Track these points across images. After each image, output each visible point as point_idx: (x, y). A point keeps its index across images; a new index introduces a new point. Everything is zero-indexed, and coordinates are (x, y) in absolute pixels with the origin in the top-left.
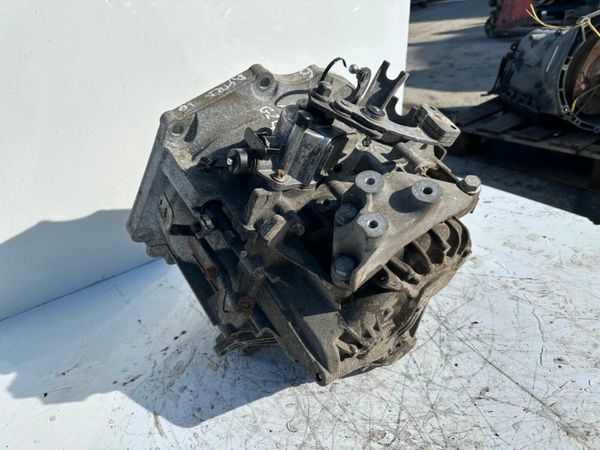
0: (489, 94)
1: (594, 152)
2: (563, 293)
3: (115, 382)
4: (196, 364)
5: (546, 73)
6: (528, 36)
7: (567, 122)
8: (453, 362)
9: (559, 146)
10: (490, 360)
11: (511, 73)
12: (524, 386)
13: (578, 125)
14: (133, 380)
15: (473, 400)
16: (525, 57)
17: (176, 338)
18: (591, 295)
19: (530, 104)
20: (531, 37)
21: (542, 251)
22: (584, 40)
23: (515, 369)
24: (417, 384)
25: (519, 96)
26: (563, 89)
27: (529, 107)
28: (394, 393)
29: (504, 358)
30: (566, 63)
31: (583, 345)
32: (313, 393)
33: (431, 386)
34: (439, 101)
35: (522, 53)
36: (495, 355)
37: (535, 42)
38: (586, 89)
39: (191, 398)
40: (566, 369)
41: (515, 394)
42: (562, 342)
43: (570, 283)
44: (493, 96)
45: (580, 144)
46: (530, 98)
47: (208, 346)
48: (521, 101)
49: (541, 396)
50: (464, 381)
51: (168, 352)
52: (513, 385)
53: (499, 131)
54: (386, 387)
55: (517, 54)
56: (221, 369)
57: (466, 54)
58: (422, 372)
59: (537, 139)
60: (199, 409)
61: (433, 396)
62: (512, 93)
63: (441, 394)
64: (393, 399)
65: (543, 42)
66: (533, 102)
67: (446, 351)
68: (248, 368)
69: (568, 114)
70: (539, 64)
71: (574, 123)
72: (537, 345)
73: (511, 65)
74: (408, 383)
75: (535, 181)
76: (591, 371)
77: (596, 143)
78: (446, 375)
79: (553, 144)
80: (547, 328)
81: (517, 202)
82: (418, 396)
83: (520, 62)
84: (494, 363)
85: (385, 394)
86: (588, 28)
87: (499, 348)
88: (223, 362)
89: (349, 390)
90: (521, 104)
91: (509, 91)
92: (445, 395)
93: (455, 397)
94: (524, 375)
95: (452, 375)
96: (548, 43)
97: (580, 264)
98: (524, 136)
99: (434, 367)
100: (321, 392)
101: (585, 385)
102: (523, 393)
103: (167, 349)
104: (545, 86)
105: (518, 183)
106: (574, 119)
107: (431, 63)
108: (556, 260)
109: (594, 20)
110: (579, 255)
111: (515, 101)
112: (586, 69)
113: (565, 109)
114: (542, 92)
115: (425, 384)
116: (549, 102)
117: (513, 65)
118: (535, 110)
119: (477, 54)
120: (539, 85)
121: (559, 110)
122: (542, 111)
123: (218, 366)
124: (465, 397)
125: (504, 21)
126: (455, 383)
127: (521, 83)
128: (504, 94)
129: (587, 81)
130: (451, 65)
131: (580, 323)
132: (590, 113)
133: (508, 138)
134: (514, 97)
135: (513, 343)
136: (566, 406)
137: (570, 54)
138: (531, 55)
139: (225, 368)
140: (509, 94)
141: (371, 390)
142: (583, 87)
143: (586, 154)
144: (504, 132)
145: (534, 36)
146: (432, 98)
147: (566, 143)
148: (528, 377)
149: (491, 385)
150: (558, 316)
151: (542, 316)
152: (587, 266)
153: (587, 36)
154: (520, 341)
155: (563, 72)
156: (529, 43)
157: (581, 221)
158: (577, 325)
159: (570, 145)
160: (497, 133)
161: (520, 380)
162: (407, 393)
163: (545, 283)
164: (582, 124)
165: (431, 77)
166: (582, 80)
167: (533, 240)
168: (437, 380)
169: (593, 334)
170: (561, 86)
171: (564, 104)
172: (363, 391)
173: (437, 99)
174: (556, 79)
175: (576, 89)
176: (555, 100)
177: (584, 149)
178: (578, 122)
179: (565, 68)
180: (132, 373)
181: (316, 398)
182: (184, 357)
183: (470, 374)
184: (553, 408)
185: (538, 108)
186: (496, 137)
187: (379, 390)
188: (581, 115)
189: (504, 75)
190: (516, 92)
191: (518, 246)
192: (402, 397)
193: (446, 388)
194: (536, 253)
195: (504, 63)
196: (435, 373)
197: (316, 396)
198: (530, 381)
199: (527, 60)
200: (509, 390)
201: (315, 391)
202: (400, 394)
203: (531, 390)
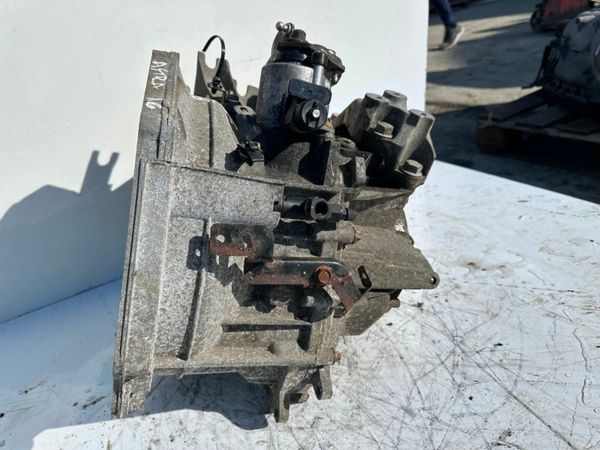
0: (531, 86)
3: (75, 404)
5: (595, 58)
6: (575, 19)
8: (467, 394)
10: (515, 393)
11: (556, 61)
12: (560, 430)
14: (94, 403)
15: (488, 446)
16: (571, 43)
19: (578, 93)
20: (578, 21)
21: (588, 257)
23: (548, 407)
24: (419, 421)
27: (577, 97)
28: (389, 432)
29: (534, 391)
32: (291, 429)
33: (436, 424)
34: (477, 98)
35: (568, 39)
36: (521, 387)
37: (582, 25)
39: (152, 426)
41: (546, 440)
44: (536, 89)
46: (578, 87)
48: (567, 91)
49: (581, 445)
50: (480, 420)
52: (544, 428)
53: (542, 124)
54: (380, 425)
55: (563, 41)
56: (191, 393)
57: (509, 50)
58: (427, 405)
59: (586, 131)
60: (157, 442)
61: (438, 438)
62: (558, 84)
63: (448, 436)
64: (387, 441)
65: (592, 24)
66: (582, 91)
67: (459, 379)
70: (588, 49)
72: (578, 376)
73: (555, 53)
74: (408, 419)
78: (457, 412)
80: (591, 353)
81: (558, 201)
82: (418, 438)
83: (566, 48)
84: (520, 397)
85: (377, 433)
87: (528, 378)
88: (194, 385)
89: (334, 427)
90: (567, 94)
91: (554, 81)
92: (454, 438)
93: (466, 441)
94: (558, 416)
95: (464, 411)
98: (570, 129)
99: (443, 400)
100: (301, 428)
102: (557, 439)
104: (595, 72)
105: (565, 183)
107: (470, 61)
111: (561, 91)
114: (592, 79)
115: (428, 422)
117: (558, 53)
118: (583, 100)
119: (521, 50)
120: (588, 72)
122: (592, 100)
123: (188, 389)
124: (479, 442)
125: (551, 13)
126: (468, 423)
127: (567, 71)
128: (548, 85)
130: (493, 62)
133: (552, 132)
134: (560, 87)
135: (546, 372)
138: (578, 39)
139: (196, 393)
140: (553, 85)
141: (361, 427)
144: (549, 125)
145: (582, 19)
146: (469, 95)
149: (515, 427)
151: (586, 338)
154: (556, 369)
156: (576, 27)
160: (538, 127)
161: (554, 422)
162: (405, 434)
163: (591, 297)
165: (471, 75)
167: (577, 244)
168: (445, 417)
172: (348, 427)
173: (475, 96)
180: (96, 394)
181: (294, 435)
183: (488, 410)
185: (588, 97)
186: (539, 131)
187: (370, 428)
189: (548, 64)
190: (561, 82)
191: (558, 251)
192: (398, 438)
193: (456, 428)
194: (580, 260)
195: (547, 51)
196: (444, 407)
197: (295, 432)
198: (567, 424)
199: (573, 45)
200: (537, 434)
201: (294, 425)
202: (397, 434)
203: (567, 437)
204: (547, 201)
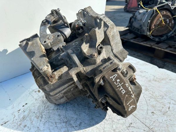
0: (126, 27)
1: (156, 46)
2: (152, 90)
4: (30, 116)
5: (143, 23)
6: (138, 11)
7: (148, 37)
9: (146, 44)
11: (133, 22)
12: (143, 122)
13: (152, 38)
14: (5, 123)
15: (127, 127)
16: (137, 17)
17: (23, 106)
18: (160, 90)
19: (138, 31)
21: (144, 76)
23: (140, 116)
24: (109, 122)
25: (135, 29)
26: (148, 28)
28: (101, 126)
30: (150, 20)
31: (159, 107)
32: (73, 127)
33: (113, 123)
35: (136, 16)
37: (140, 13)
38: (154, 28)
39: (28, 129)
40: (155, 116)
41: (140, 125)
42: (153, 106)
43: (153, 87)
46: (138, 30)
47: (35, 109)
48: (135, 30)
49: (148, 125)
50: (124, 121)
51: (20, 111)
52: (139, 122)
55: (135, 17)
57: (119, 16)
58: (110, 118)
59: (140, 41)
61: (114, 126)
62: (133, 28)
63: (117, 126)
64: (101, 128)
65: (142, 13)
66: (139, 31)
69: (149, 35)
70: (141, 20)
71: (151, 38)
72: (146, 108)
73: (133, 19)
74: (106, 122)
75: (139, 54)
76: (162, 116)
77: (156, 44)
78: (118, 119)
79: (144, 43)
80: (148, 102)
81: (136, 61)
82: (109, 127)
83: (135, 19)
85: (98, 126)
86: (156, 10)
88: (41, 115)
91: (132, 27)
93: (121, 126)
94: (142, 118)
96: (144, 14)
97: (156, 81)
98: (136, 40)
100: (76, 126)
101: (161, 121)
102: (143, 124)
103: (20, 110)
104: (143, 26)
105: (134, 54)
106: (151, 36)
108: (149, 79)
109: (158, 8)
110: (155, 78)
111: (134, 30)
112: (155, 22)
113: (148, 33)
114: (141, 28)
115: (111, 122)
116: (144, 31)
117: (134, 20)
118: (139, 33)
119: (122, 16)
120: (141, 26)
123: (39, 117)
124: (124, 126)
125: (129, 7)
126: (121, 121)
127: (136, 25)
128: (130, 28)
129: (155, 26)
130: (115, 19)
131: (158, 100)
132: (155, 35)
133: (132, 41)
134: (134, 29)
136: (156, 129)
137: (151, 17)
138: (139, 17)
139: (42, 118)
140: (132, 28)
142: (154, 27)
143: (153, 47)
144: (131, 39)
147: (148, 43)
148: (144, 118)
149: (133, 122)
150: (151, 97)
151: (146, 98)
152: (158, 81)
153: (156, 12)
154: (140, 106)
155: (149, 22)
156: (138, 13)
157: (155, 67)
158: (157, 101)
159: (149, 44)
160: (129, 39)
161: (141, 120)
162: (105, 126)
163: (146, 87)
164: (153, 38)
166: (153, 25)
167: (142, 73)
168: (115, 121)
169: (162, 104)
170: (148, 27)
171: (148, 32)
174: (146, 24)
175: (152, 28)
176: (146, 31)
177: (153, 45)
178: (152, 37)
179: (149, 21)
180: (5, 120)
181: (74, 129)
182: (26, 113)
184: (152, 130)
185: (141, 33)
189: (131, 22)
190: (134, 28)
191: (138, 74)
192: (104, 127)
193: (118, 123)
194: (143, 77)
195: (131, 19)
196: (115, 118)
197: (75, 127)
198: (144, 120)
200: (138, 123)
201: (74, 126)
202: (103, 126)
203: (145, 123)
204: (133, 60)
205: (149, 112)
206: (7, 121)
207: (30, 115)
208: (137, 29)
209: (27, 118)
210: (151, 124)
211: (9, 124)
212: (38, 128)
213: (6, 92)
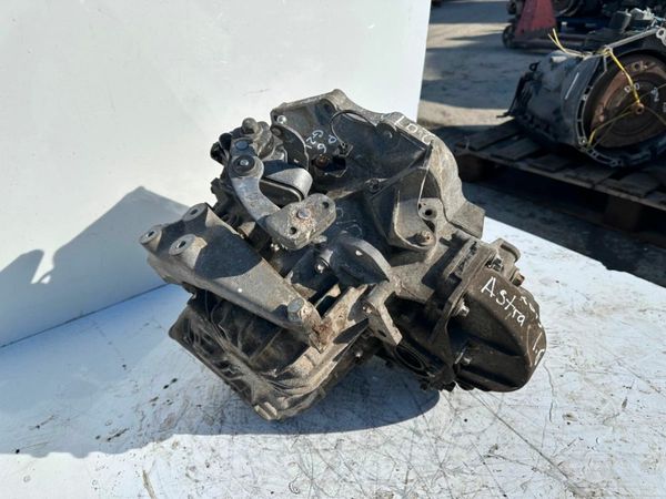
0: (506, 115)
1: (609, 187)
2: (574, 344)
3: (98, 437)
4: (189, 417)
5: (566, 101)
6: (548, 57)
7: (584, 155)
8: (463, 417)
9: (574, 178)
10: (500, 416)
11: (529, 96)
12: (533, 443)
13: (595, 157)
14: (118, 435)
15: (481, 458)
16: (544, 79)
17: (166, 387)
18: (601, 346)
19: (547, 130)
20: (551, 60)
21: (555, 297)
22: (606, 70)
23: (525, 426)
24: (426, 441)
25: (535, 121)
26: (581, 120)
27: (546, 134)
29: (514, 414)
30: (586, 93)
31: (592, 401)
32: (317, 451)
33: (440, 442)
34: (451, 118)
35: (542, 75)
36: (505, 410)
37: (555, 65)
38: (604, 122)
39: (184, 455)
40: (575, 427)
41: (525, 453)
42: (572, 397)
43: (580, 332)
44: (509, 118)
45: (596, 178)
46: (547, 125)
47: (201, 397)
48: (538, 126)
49: (549, 454)
50: (474, 438)
51: (158, 402)
52: (523, 442)
53: (515, 158)
54: (394, 445)
55: (536, 75)
56: (217, 423)
57: (482, 65)
58: (431, 427)
59: (552, 168)
60: (193, 468)
61: (442, 454)
62: (530, 117)
63: (450, 452)
64: (401, 457)
65: (563, 65)
66: (551, 129)
67: (455, 405)
68: (247, 422)
69: (585, 146)
70: (558, 90)
71: (591, 155)
72: (547, 400)
73: (529, 87)
74: (417, 439)
75: (549, 214)
76: (598, 429)
77: (610, 177)
78: (456, 431)
79: (567, 176)
80: (557, 381)
81: (531, 242)
82: (426, 454)
83: (539, 84)
84: (504, 419)
85: (392, 451)
86: (609, 58)
87: (509, 402)
88: (219, 415)
89: (355, 448)
90: (537, 130)
91: (527, 114)
92: (456, 452)
93: (464, 454)
94: (532, 432)
95: (461, 431)
96: (569, 68)
97: (592, 313)
98: (538, 165)
99: (443, 422)
100: (326, 450)
101: (592, 443)
102: (532, 450)
103: (156, 399)
104: (564, 114)
106: (591, 151)
107: (445, 73)
108: (568, 307)
109: (616, 51)
110: (591, 302)
111: (532, 126)
112: (605, 100)
113: (583, 141)
114: (560, 119)
115: (433, 441)
116: (567, 132)
117: (532, 88)
118: (551, 138)
119: (493, 66)
120: (557, 112)
121: (577, 141)
122: (559, 140)
123: (213, 420)
124: (474, 455)
125: (523, 31)
126: (465, 440)
127: (539, 107)
128: (520, 117)
129: (606, 112)
130: (466, 77)
131: (590, 376)
132: (608, 145)
133: (523, 166)
134: (531, 122)
135: (522, 398)
136: (573, 466)
137: (590, 84)
138: (551, 78)
139: (222, 422)
140: (526, 118)
141: (378, 447)
142: (602, 118)
143: (601, 189)
144: (521, 159)
145: (555, 59)
146: (444, 113)
147: (582, 176)
148: (537, 433)
149: (500, 442)
150: (569, 368)
151: (553, 368)
152: (599, 315)
153: (608, 65)
154: (530, 395)
155: (583, 102)
156: (549, 65)
157: (594, 265)
158: (587, 380)
159: (586, 178)
160: (512, 161)
161: (530, 438)
162: (415, 451)
163: (556, 332)
164: (598, 157)
165: (444, 89)
166: (601, 111)
167: (546, 285)
168: (446, 437)
169: (603, 389)
170: (579, 117)
171: (581, 135)
172: (369, 448)
173: (449, 115)
174: (575, 109)
175: (594, 121)
176: (572, 130)
177: (600, 183)
178: (595, 154)
179: (585, 98)
180: (117, 426)
182: (176, 408)
183: (480, 430)
184: (560, 467)
185: (556, 136)
186: (510, 164)
187: (386, 448)
188: (599, 148)
189: (521, 96)
190: (533, 117)
192: (410, 455)
193: (455, 445)
194: (549, 299)
195: (522, 83)
196: (445, 429)
197: (321, 453)
198: (540, 439)
199: (546, 83)
200: (517, 448)
201: (320, 448)
202: (408, 452)
203: (539, 448)
204: (522, 241)
205: (558, 415)
206: (122, 429)
207: (187, 413)
208: (543, 121)
209: (181, 421)
210: (559, 450)
211: (129, 438)
212: (213, 451)
213: (110, 343)
